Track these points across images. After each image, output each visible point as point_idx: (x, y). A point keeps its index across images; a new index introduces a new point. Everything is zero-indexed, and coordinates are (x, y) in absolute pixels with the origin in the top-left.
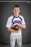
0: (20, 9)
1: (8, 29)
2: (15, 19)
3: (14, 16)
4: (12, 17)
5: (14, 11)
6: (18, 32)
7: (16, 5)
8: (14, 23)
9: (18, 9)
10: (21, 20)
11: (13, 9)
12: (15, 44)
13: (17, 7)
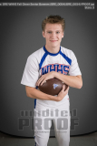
0: (64, 28)
1: (28, 91)
2: (50, 60)
3: (45, 49)
4: (41, 53)
5: (46, 35)
6: (59, 98)
7: (51, 17)
8: (46, 73)
9: (58, 27)
10: (67, 64)
11: (43, 28)
12: (50, 137)
13: (55, 22)
